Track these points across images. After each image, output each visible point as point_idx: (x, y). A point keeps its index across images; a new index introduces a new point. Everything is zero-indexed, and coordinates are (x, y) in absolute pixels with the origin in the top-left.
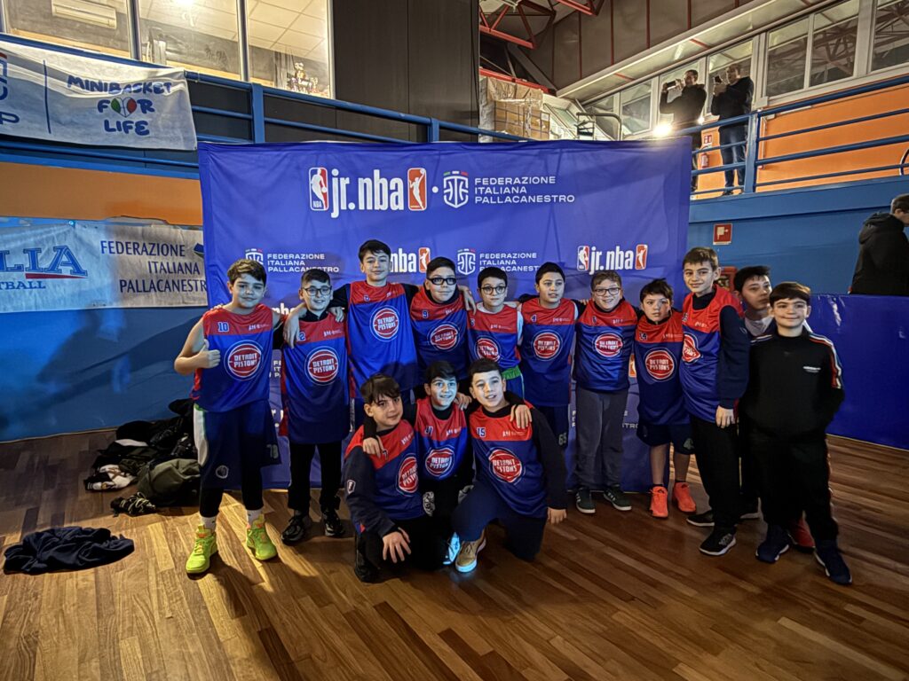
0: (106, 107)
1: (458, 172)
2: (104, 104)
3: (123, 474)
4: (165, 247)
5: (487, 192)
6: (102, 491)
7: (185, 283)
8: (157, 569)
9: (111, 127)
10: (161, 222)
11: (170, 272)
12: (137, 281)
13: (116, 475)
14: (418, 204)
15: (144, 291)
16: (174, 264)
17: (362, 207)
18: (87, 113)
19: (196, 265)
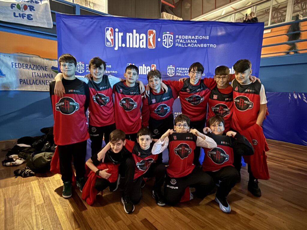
0: (14, 7)
1: (169, 33)
2: (14, 5)
3: (20, 158)
4: (39, 67)
5: (180, 42)
6: (10, 166)
7: (47, 82)
8: (35, 204)
9: (16, 15)
10: (38, 56)
11: (41, 77)
12: (27, 80)
13: (17, 159)
14: (152, 46)
15: (30, 84)
16: (43, 74)
17: (128, 46)
18: (6, 9)
19: (52, 75)
